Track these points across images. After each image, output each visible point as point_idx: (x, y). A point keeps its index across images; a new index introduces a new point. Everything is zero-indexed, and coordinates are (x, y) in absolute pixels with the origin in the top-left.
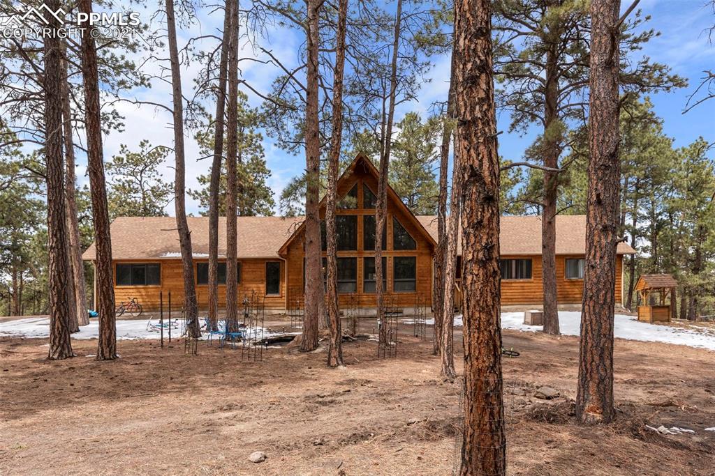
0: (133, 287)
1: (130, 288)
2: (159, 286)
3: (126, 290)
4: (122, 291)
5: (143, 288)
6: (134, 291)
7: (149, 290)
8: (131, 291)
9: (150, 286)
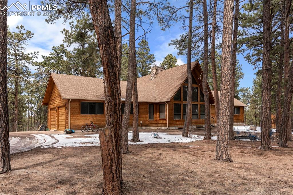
0: (89, 115)
1: (88, 116)
2: (103, 115)
3: (86, 117)
4: (84, 117)
5: (95, 116)
6: (90, 117)
7: (98, 117)
8: (89, 117)
9: (98, 115)
